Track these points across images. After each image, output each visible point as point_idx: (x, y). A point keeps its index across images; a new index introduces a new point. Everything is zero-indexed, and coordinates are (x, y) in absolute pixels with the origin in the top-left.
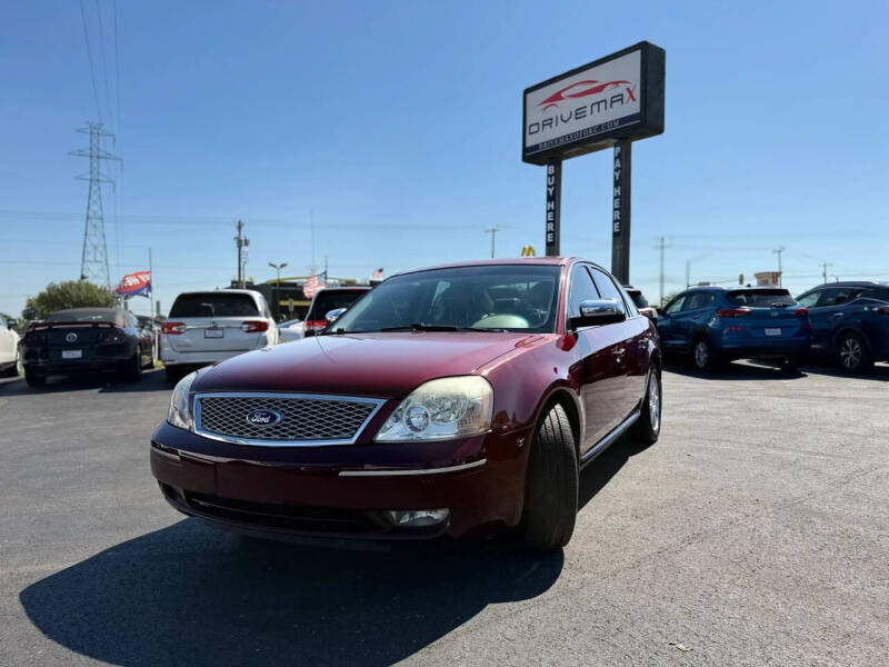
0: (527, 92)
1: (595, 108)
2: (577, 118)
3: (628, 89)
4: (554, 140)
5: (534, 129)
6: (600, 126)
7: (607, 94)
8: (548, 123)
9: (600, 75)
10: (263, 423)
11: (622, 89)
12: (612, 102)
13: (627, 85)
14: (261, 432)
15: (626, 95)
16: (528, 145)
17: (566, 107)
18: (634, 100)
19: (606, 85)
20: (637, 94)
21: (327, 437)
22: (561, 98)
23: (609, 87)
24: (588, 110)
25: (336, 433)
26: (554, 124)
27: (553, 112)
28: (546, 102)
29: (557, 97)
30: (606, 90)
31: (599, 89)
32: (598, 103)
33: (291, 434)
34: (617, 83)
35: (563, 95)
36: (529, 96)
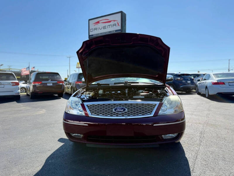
0: (89, 20)
1: (109, 26)
2: (104, 29)
3: (117, 23)
4: (98, 34)
5: (92, 30)
6: (110, 32)
7: (112, 23)
8: (96, 29)
9: (110, 18)
10: (121, 111)
11: (116, 22)
12: (113, 26)
13: (117, 22)
14: (120, 114)
15: (117, 24)
16: (90, 34)
17: (101, 25)
18: (119, 26)
19: (111, 21)
20: (120, 24)
21: (143, 115)
22: (99, 23)
23: (112, 21)
24: (107, 27)
25: (146, 113)
26: (97, 30)
27: (97, 26)
28: (95, 23)
29: (98, 22)
30: (112, 22)
31: (110, 22)
32: (109, 25)
33: (132, 114)
34: (114, 21)
35: (100, 22)
36: (90, 21)
